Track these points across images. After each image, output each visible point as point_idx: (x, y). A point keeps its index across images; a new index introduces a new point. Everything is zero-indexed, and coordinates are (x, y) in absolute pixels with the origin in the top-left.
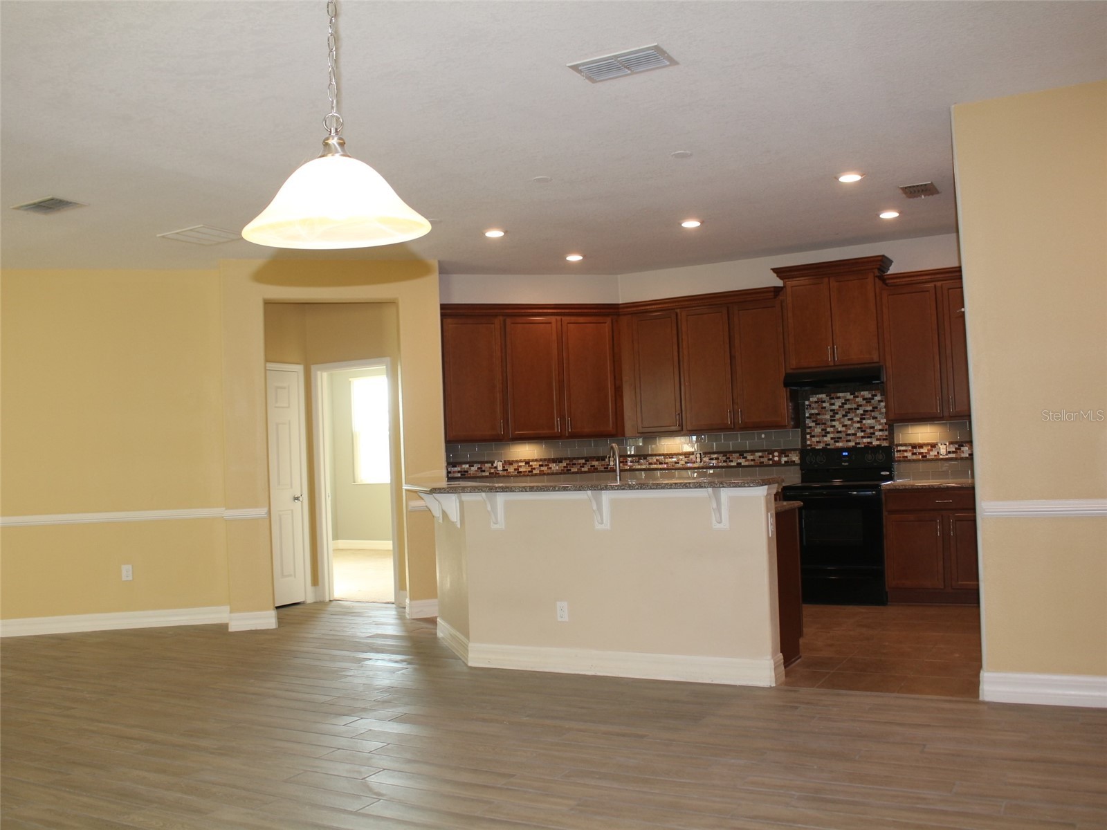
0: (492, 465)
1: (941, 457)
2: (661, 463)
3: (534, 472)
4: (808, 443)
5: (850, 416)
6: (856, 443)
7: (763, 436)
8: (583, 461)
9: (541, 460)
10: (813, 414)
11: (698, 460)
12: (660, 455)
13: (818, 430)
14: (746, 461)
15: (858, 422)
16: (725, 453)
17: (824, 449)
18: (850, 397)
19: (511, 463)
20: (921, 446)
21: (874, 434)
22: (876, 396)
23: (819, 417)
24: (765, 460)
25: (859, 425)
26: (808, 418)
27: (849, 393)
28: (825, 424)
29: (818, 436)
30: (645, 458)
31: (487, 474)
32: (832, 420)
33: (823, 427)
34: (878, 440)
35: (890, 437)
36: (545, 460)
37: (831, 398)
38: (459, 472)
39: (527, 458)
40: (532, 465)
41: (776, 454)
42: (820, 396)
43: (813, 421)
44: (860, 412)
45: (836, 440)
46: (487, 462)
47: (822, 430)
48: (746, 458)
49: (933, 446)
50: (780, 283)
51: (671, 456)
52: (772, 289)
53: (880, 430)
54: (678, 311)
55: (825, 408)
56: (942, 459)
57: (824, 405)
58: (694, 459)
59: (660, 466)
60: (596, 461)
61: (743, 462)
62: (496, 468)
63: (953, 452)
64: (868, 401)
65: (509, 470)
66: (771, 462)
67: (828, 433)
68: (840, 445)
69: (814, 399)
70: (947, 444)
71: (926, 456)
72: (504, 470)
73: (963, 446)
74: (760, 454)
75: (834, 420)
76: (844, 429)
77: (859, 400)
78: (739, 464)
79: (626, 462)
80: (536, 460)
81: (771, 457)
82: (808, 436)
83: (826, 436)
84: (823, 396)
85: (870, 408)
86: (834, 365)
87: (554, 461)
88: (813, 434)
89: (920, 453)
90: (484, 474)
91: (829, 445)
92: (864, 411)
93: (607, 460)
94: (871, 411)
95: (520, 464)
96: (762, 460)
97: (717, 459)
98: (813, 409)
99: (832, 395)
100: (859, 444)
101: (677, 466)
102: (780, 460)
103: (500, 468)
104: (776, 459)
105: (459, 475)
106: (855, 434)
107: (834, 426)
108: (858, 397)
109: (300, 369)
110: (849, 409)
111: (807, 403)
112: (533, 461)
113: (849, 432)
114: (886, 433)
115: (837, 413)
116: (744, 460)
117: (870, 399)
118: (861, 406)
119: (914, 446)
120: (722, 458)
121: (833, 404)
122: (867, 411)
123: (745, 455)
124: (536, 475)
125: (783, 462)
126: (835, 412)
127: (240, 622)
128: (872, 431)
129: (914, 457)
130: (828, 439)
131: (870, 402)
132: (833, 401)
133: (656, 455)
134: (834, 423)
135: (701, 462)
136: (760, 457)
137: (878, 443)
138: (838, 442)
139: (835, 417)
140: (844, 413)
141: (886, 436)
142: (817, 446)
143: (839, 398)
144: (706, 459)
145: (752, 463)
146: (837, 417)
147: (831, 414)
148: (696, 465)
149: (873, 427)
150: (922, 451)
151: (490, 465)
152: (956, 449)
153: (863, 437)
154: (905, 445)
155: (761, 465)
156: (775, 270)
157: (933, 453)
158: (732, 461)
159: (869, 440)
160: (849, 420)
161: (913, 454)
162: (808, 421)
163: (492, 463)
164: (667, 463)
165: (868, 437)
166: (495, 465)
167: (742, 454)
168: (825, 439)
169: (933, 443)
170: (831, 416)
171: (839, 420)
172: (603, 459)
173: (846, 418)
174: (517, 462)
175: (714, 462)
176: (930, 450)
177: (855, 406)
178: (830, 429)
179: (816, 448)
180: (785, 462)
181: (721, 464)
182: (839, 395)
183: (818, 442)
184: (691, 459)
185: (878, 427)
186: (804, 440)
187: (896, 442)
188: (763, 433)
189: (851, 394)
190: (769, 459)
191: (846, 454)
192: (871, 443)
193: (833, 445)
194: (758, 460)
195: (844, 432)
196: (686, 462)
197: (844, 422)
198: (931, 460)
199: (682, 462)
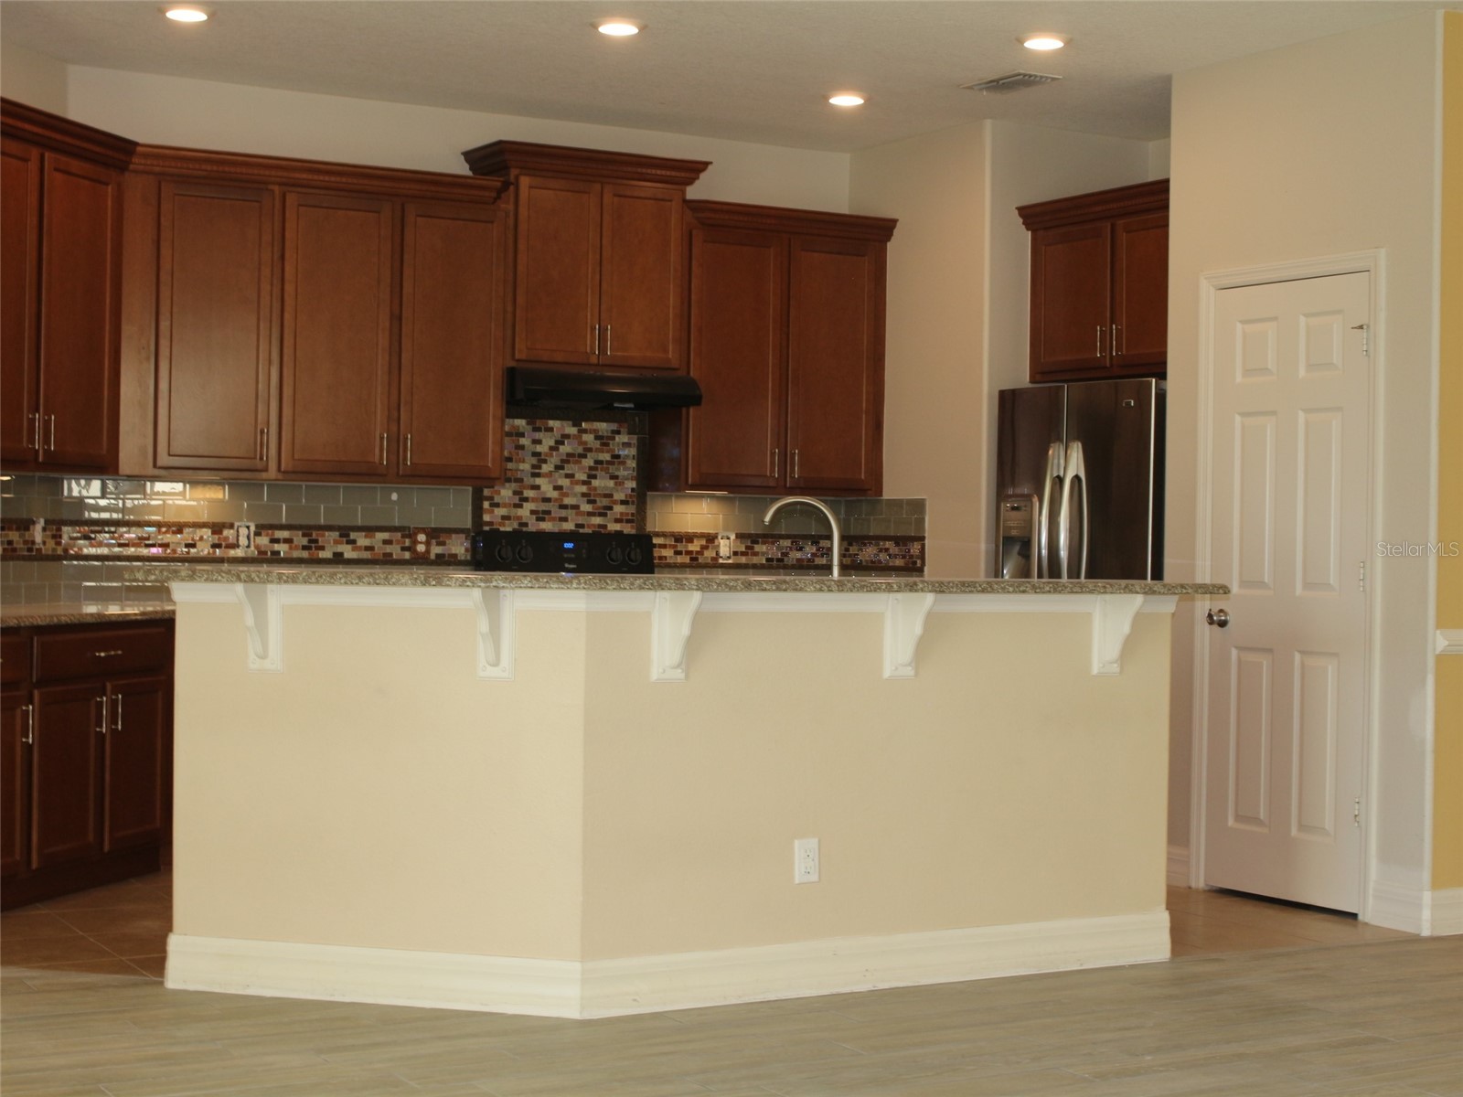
1: (721, 561)
4: (486, 518)
5: (569, 469)
6: (578, 526)
7: (394, 496)
11: (246, 541)
13: (506, 494)
14: (353, 550)
15: (584, 483)
16: (307, 530)
17: (515, 532)
18: (573, 430)
20: (690, 538)
21: (610, 508)
22: (618, 432)
23: (510, 465)
24: (395, 550)
25: (584, 489)
27: (569, 423)
28: (521, 481)
29: (505, 505)
32: (535, 475)
33: (514, 485)
34: (617, 521)
35: (640, 516)
37: (537, 429)
41: (422, 537)
42: (519, 422)
44: (588, 462)
45: (541, 516)
47: (515, 493)
48: (353, 542)
49: (711, 539)
51: (175, 527)
53: (623, 502)
55: (522, 447)
56: (723, 566)
57: (523, 441)
58: (232, 540)
59: (144, 551)
61: (349, 553)
63: (743, 554)
64: (604, 441)
66: (407, 555)
67: (526, 500)
68: (547, 526)
70: (733, 537)
71: (696, 559)
73: (757, 543)
74: (385, 536)
75: (538, 475)
76: (554, 494)
77: (588, 438)
78: (338, 558)
79: (60, 537)
81: (407, 542)
82: (486, 505)
83: (520, 506)
84: (523, 423)
85: (606, 457)
88: (496, 500)
89: (689, 553)
91: (526, 525)
92: (597, 462)
94: (608, 462)
96: (388, 549)
97: (288, 541)
99: (539, 422)
100: (582, 526)
101: (192, 552)
102: (428, 551)
104: (421, 548)
106: (576, 507)
107: (537, 487)
108: (585, 431)
110: (569, 455)
113: (567, 501)
114: (631, 509)
115: (545, 461)
116: (349, 547)
117: (608, 438)
118: (590, 450)
119: (679, 538)
120: (300, 540)
121: (539, 442)
122: (601, 462)
123: (353, 535)
125: (432, 556)
126: (540, 459)
128: (606, 502)
129: (679, 559)
130: (525, 512)
131: (607, 445)
132: (537, 435)
134: (538, 481)
135: (249, 546)
136: (386, 542)
137: (617, 527)
138: (543, 519)
139: (540, 467)
140: (559, 463)
141: (633, 514)
142: (502, 524)
143: (551, 430)
144: (264, 540)
145: (367, 555)
146: (546, 468)
148: (239, 553)
149: (610, 496)
150: (691, 547)
152: (747, 547)
153: (590, 514)
154: (664, 535)
155: (386, 560)
157: (709, 554)
158: (322, 548)
159: (597, 520)
160: (567, 476)
161: (678, 553)
164: (165, 545)
165: (601, 515)
167: (345, 533)
168: (520, 512)
169: (709, 535)
170: (534, 467)
171: (550, 474)
173: (562, 473)
175: (282, 549)
176: (704, 548)
177: (580, 450)
178: (529, 493)
179: (502, 529)
180: (438, 556)
181: (297, 554)
182: (551, 423)
183: (504, 518)
184: (226, 538)
185: (619, 496)
186: (478, 511)
187: (649, 528)
188: (396, 490)
189: (574, 425)
190: (404, 549)
191: (568, 545)
192: (605, 527)
193: (534, 526)
194: (380, 549)
195: (556, 500)
196: (215, 546)
197: (556, 481)
198: (705, 566)
199: (204, 547)
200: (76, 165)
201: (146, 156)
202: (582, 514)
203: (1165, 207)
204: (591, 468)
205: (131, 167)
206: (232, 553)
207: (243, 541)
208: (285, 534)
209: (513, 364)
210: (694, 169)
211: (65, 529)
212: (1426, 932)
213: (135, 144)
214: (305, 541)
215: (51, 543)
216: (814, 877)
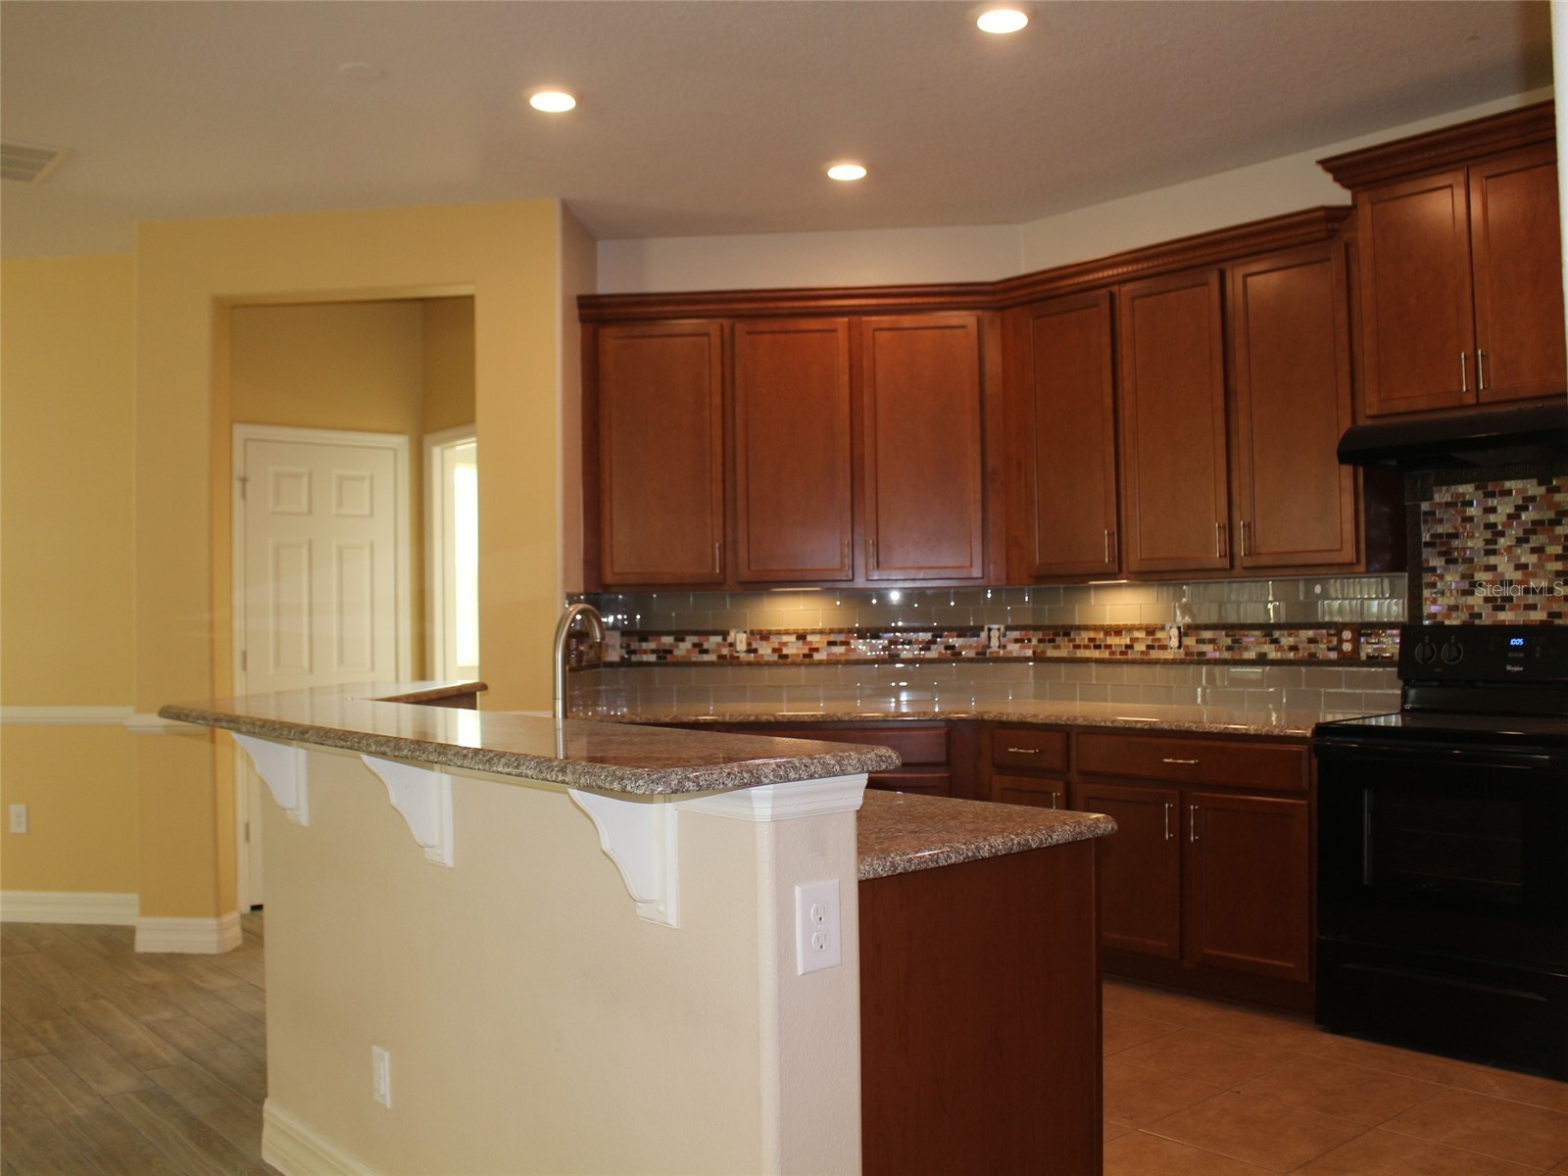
0: (725, 639)
2: (1098, 647)
3: (817, 656)
4: (1430, 608)
5: (1535, 541)
6: (1551, 615)
7: (1318, 589)
8: (928, 636)
9: (832, 631)
10: (1440, 536)
11: (1174, 642)
12: (1096, 628)
13: (1452, 579)
14: (1277, 651)
16: (1231, 629)
17: (1465, 625)
18: (1533, 488)
19: (765, 636)
23: (1456, 543)
24: (1322, 651)
26: (1427, 544)
27: (1535, 481)
28: (1471, 560)
29: (1452, 592)
30: (1067, 634)
31: (711, 657)
32: (1489, 553)
33: (1461, 568)
36: (840, 631)
37: (1492, 495)
38: (653, 651)
39: (801, 626)
40: (811, 643)
41: (1348, 635)
42: (1461, 489)
43: (1441, 554)
45: (1499, 604)
46: (715, 633)
47: (1463, 577)
48: (1277, 641)
50: (1341, 197)
51: (1118, 631)
52: (1322, 213)
54: (1115, 289)
55: (1470, 519)
57: (1471, 511)
58: (1166, 641)
59: (1096, 654)
60: (959, 636)
61: (1273, 653)
62: (731, 645)
65: (761, 652)
66: (1333, 655)
68: (1506, 617)
69: (1442, 496)
72: (751, 650)
74: (1311, 633)
75: (1494, 552)
76: (1518, 575)
78: (1263, 658)
80: (821, 632)
81: (1334, 641)
82: (1426, 593)
83: (1472, 593)
84: (1467, 489)
86: (1478, 404)
87: (862, 634)
88: (1439, 587)
90: (706, 658)
91: (1479, 616)
93: (984, 635)
95: (785, 638)
96: (1313, 648)
97: (1212, 641)
98: (1441, 521)
99: (1491, 486)
100: (1559, 615)
101: (1130, 656)
102: (1356, 651)
103: (742, 646)
104: (1348, 647)
105: (653, 658)
107: (1493, 568)
109: (401, 443)
110: (1535, 523)
111: (1425, 506)
112: (813, 632)
115: (1502, 534)
116: (1273, 647)
120: (1224, 640)
121: (1493, 510)
123: (1277, 634)
124: (820, 663)
125: (1363, 656)
126: (1495, 532)
127: (154, 936)
130: (1477, 600)
132: (1492, 502)
134: (1492, 560)
135: (1179, 647)
136: (1311, 641)
138: (1502, 608)
139: (1495, 542)
140: (1521, 534)
142: (1449, 617)
143: (1509, 493)
144: (1191, 642)
145: (1291, 655)
146: (1503, 543)
147: (1488, 535)
148: (1168, 655)
151: (719, 639)
155: (1312, 661)
156: (1328, 164)
158: (1247, 649)
160: (1533, 550)
162: (1426, 552)
163: (725, 634)
164: (1108, 647)
166: (730, 639)
167: (1269, 632)
168: (1470, 600)
170: (1487, 542)
171: (1509, 549)
172: (975, 631)
173: (1526, 546)
174: (779, 633)
175: (1208, 648)
177: (1551, 515)
178: (1480, 576)
179: (1447, 623)
180: (1369, 657)
181: (1221, 655)
182: (1508, 485)
183: (1455, 608)
184: (1159, 640)
186: (1415, 603)
189: (1540, 484)
190: (1329, 649)
191: (1517, 642)
193: (1490, 617)
194: (1305, 649)
195: (1520, 583)
196: (1149, 647)
197: (1519, 558)
199: (1140, 647)
206: (1165, 654)
208: (1207, 635)
214: (1229, 641)
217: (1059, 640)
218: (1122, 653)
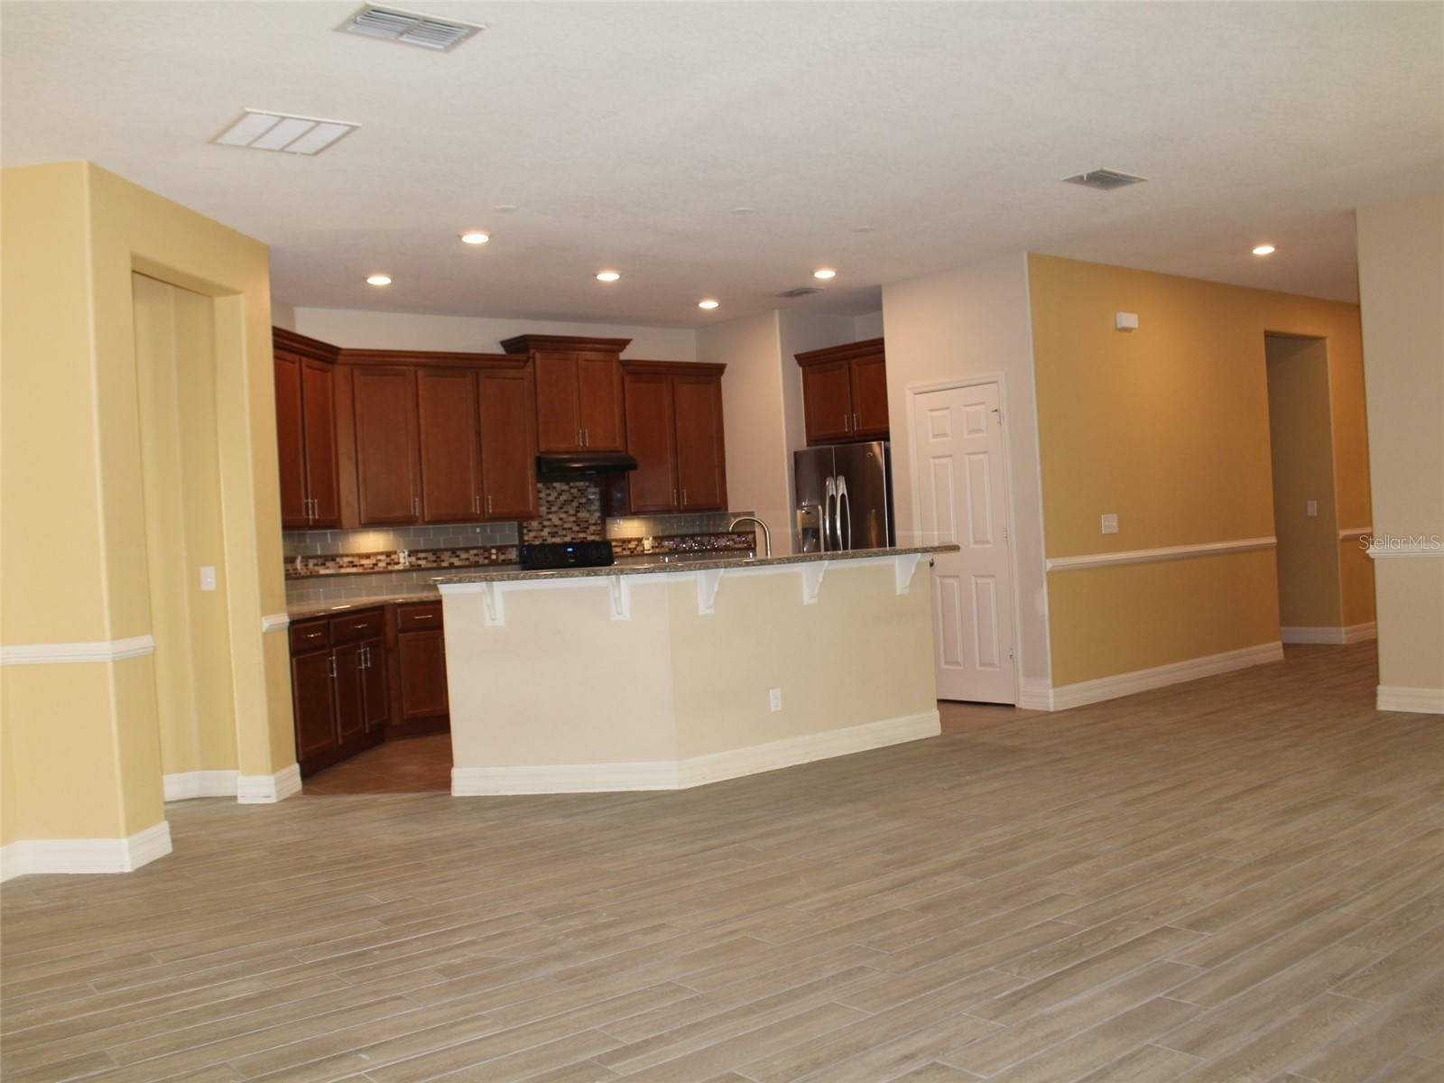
1: (646, 552)
2: (355, 566)
4: (526, 538)
5: (565, 508)
6: (573, 539)
7: (478, 530)
12: (353, 555)
13: (535, 524)
14: (460, 561)
15: (574, 515)
16: (435, 552)
17: (541, 545)
18: (566, 488)
20: (629, 541)
21: (588, 528)
22: (589, 487)
23: (536, 509)
24: (482, 561)
25: (574, 519)
27: (565, 484)
29: (535, 530)
30: (333, 560)
32: (549, 513)
33: (538, 519)
34: (592, 534)
35: (603, 531)
37: (549, 488)
41: (494, 551)
44: (575, 504)
45: (553, 535)
47: (540, 523)
48: (459, 556)
49: (640, 540)
51: (368, 556)
53: (595, 524)
55: (541, 498)
56: (647, 555)
57: (542, 495)
58: (396, 561)
59: (354, 570)
61: (457, 562)
63: (657, 547)
64: (582, 492)
66: (486, 561)
67: (545, 527)
68: (557, 540)
70: (651, 539)
71: (633, 552)
73: (663, 541)
74: (475, 552)
76: (559, 523)
77: (574, 491)
78: (452, 566)
79: (308, 565)
81: (486, 554)
82: (525, 531)
83: (542, 530)
85: (584, 500)
88: (530, 528)
89: (629, 549)
91: (545, 540)
94: (586, 503)
96: (477, 559)
97: (425, 558)
99: (548, 485)
100: (575, 539)
101: (377, 569)
102: (497, 558)
104: (494, 557)
106: (570, 529)
107: (550, 520)
108: (571, 487)
110: (565, 501)
113: (566, 526)
114: (599, 528)
115: (553, 505)
116: (457, 559)
117: (584, 490)
118: (575, 497)
119: (624, 541)
120: (432, 558)
121: (549, 495)
122: (581, 504)
123: (458, 553)
125: (500, 561)
126: (550, 504)
128: (586, 525)
129: (626, 553)
130: (545, 533)
131: (584, 494)
132: (549, 491)
133: (347, 556)
134: (550, 516)
135: (406, 563)
136: (476, 555)
137: (592, 538)
138: (555, 537)
139: (551, 509)
140: (560, 505)
141: (599, 530)
142: (534, 541)
143: (555, 488)
144: (413, 559)
145: (467, 563)
146: (554, 509)
147: (548, 505)
148: (400, 567)
149: (588, 521)
150: (630, 546)
152: (659, 544)
153: (579, 532)
154: (616, 540)
157: (639, 549)
158: (443, 561)
159: (582, 535)
160: (565, 512)
161: (624, 549)
164: (362, 566)
165: (584, 532)
167: (454, 552)
168: (542, 534)
169: (639, 538)
170: (548, 509)
171: (555, 512)
173: (562, 510)
175: (422, 563)
176: (637, 545)
177: (571, 498)
178: (546, 523)
179: (534, 543)
180: (503, 560)
181: (429, 565)
182: (555, 484)
183: (535, 537)
184: (393, 560)
185: (592, 521)
186: (521, 535)
187: (609, 537)
188: (477, 526)
189: (567, 485)
190: (485, 558)
191: (570, 550)
192: (585, 538)
193: (550, 540)
194: (473, 559)
195: (560, 526)
196: (388, 564)
197: (560, 515)
198: (638, 555)
199: (382, 565)
200: (315, 363)
201: (345, 355)
202: (573, 532)
203: (882, 351)
204: (577, 507)
205: (338, 361)
206: (397, 567)
207: (402, 560)
208: (423, 555)
209: (538, 454)
210: (623, 344)
211: (309, 560)
212: (1052, 709)
213: (339, 349)
214: (433, 558)
215: (305, 570)
216: (780, 708)
217: (328, 564)
218: (371, 568)
